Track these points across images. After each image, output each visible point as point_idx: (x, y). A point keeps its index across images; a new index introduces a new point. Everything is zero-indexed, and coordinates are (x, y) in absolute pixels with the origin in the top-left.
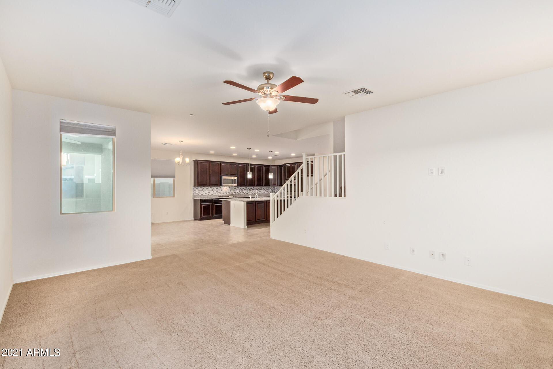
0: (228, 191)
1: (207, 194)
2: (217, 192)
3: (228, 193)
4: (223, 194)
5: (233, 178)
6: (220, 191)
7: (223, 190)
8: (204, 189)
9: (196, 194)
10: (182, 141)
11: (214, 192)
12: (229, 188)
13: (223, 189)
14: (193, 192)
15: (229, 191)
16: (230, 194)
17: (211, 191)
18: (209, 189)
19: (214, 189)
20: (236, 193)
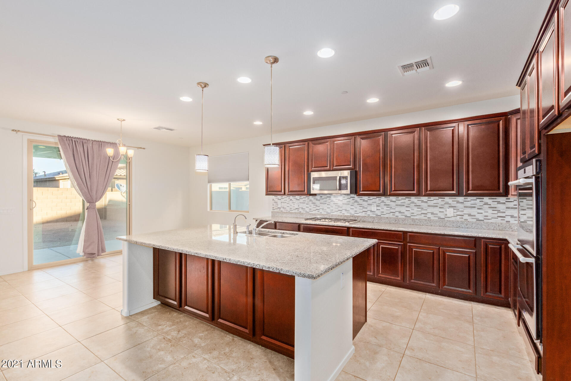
0: (345, 207)
1: (296, 211)
2: (317, 208)
3: (344, 212)
4: (332, 213)
5: (338, 174)
6: (325, 207)
7: (332, 203)
8: (291, 200)
9: (278, 210)
10: (124, 120)
11: (310, 208)
12: (348, 200)
13: (332, 201)
14: (273, 205)
15: (348, 207)
16: (351, 213)
17: (304, 206)
18: (301, 201)
19: (311, 201)
20: (369, 213)
